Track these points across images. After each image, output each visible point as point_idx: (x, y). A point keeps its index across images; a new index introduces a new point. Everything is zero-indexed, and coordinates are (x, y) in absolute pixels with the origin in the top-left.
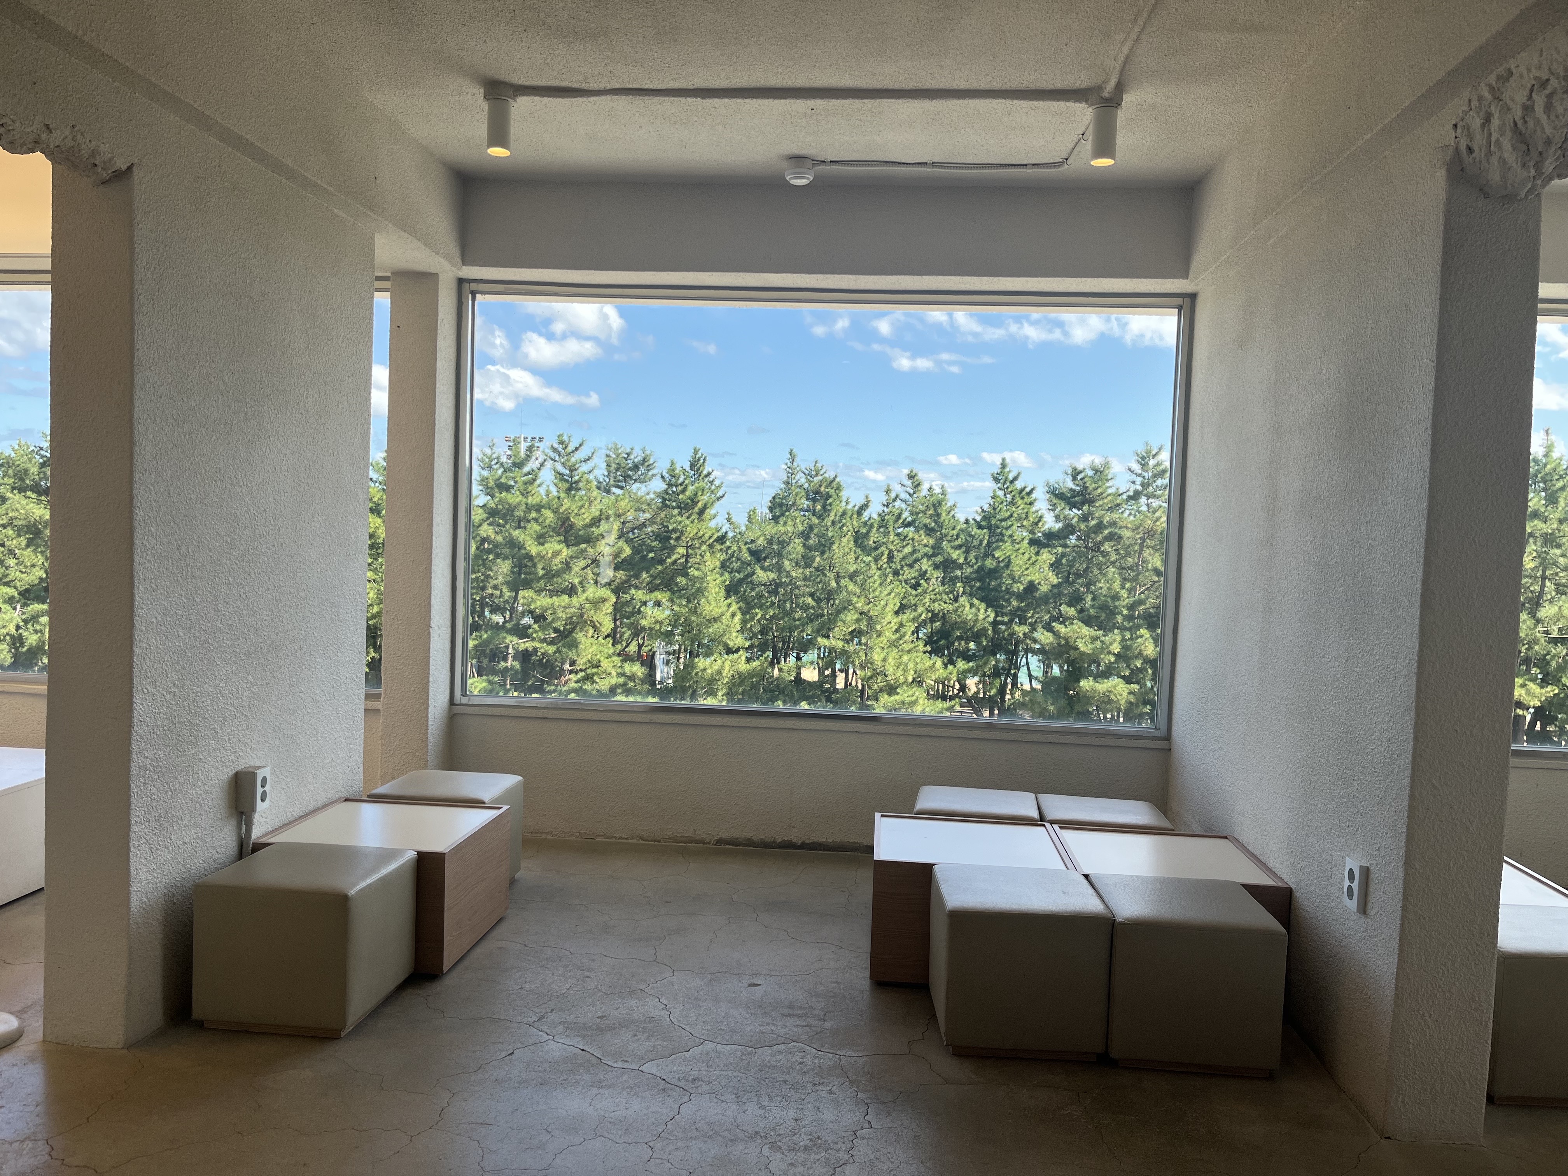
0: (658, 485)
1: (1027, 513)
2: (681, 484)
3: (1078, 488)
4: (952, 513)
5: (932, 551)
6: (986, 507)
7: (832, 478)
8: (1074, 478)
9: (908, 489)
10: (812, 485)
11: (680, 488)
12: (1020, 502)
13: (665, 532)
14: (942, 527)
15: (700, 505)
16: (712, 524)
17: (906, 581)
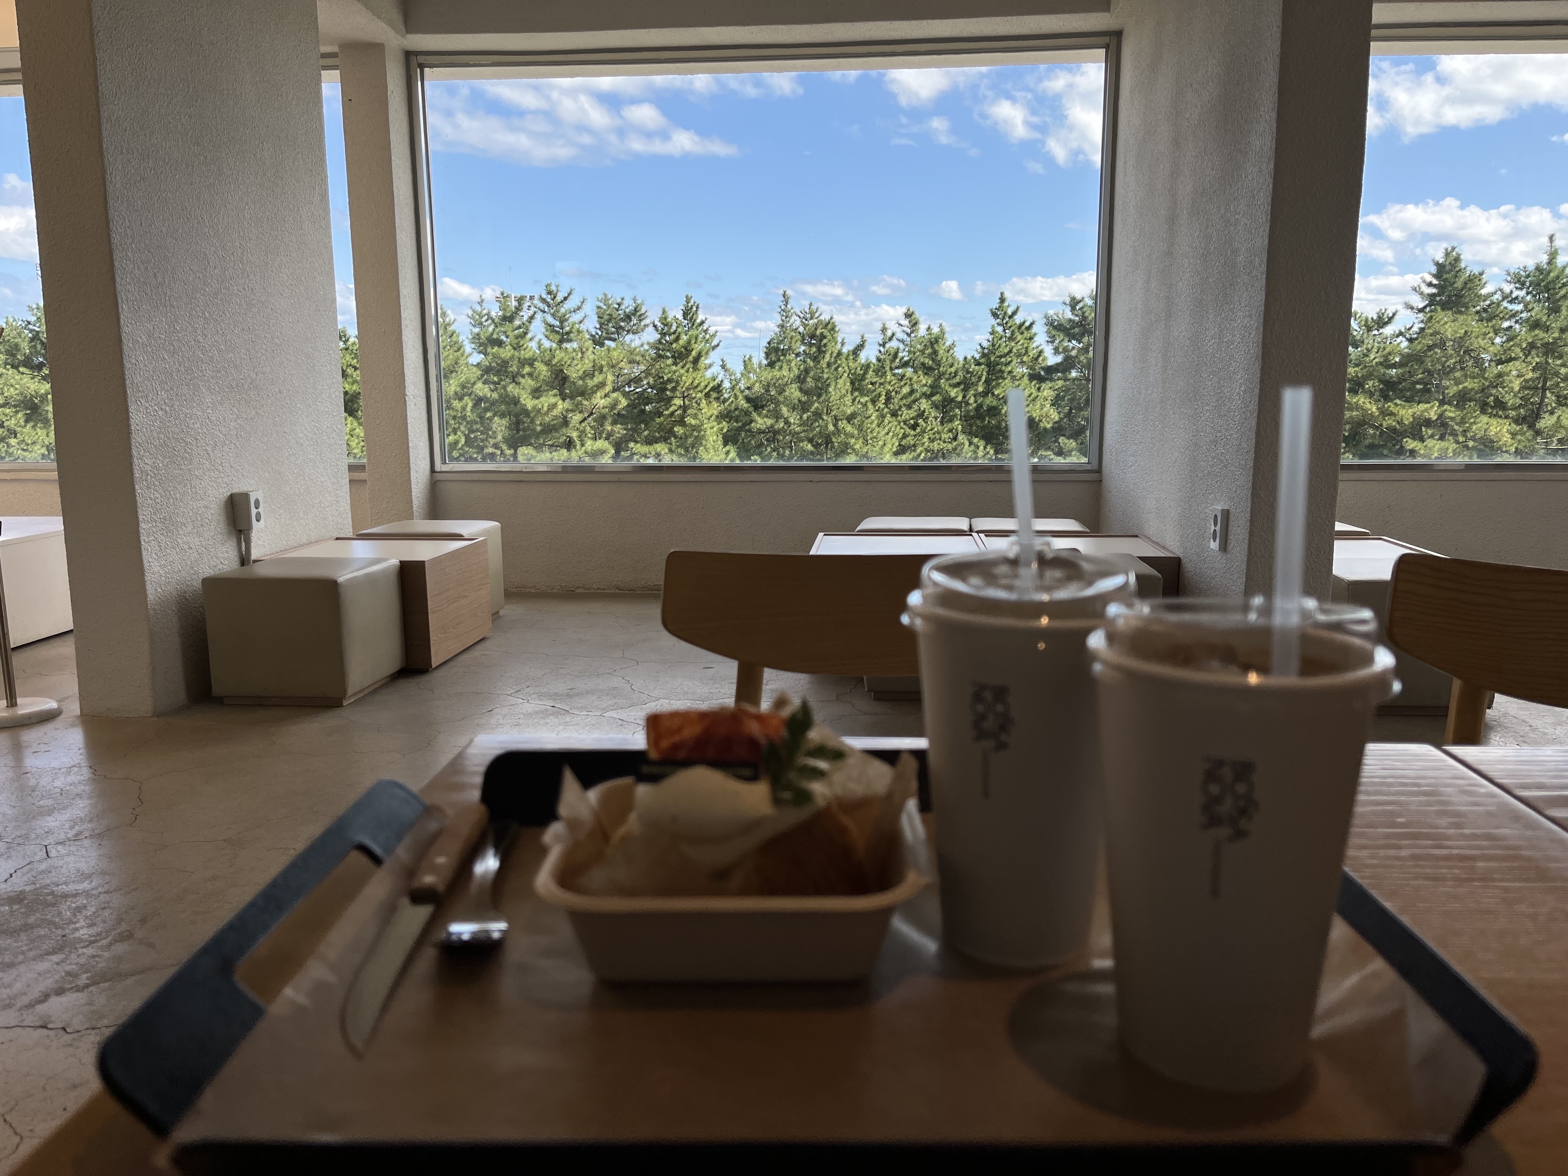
0: (650, 336)
1: (1027, 348)
2: (674, 333)
3: (1077, 318)
4: (951, 352)
5: (930, 390)
6: (985, 344)
7: (827, 320)
8: (1073, 308)
9: (905, 329)
10: (807, 328)
11: (673, 337)
12: (1019, 337)
13: (661, 383)
14: (940, 366)
15: (694, 353)
16: (709, 374)
17: (905, 422)
